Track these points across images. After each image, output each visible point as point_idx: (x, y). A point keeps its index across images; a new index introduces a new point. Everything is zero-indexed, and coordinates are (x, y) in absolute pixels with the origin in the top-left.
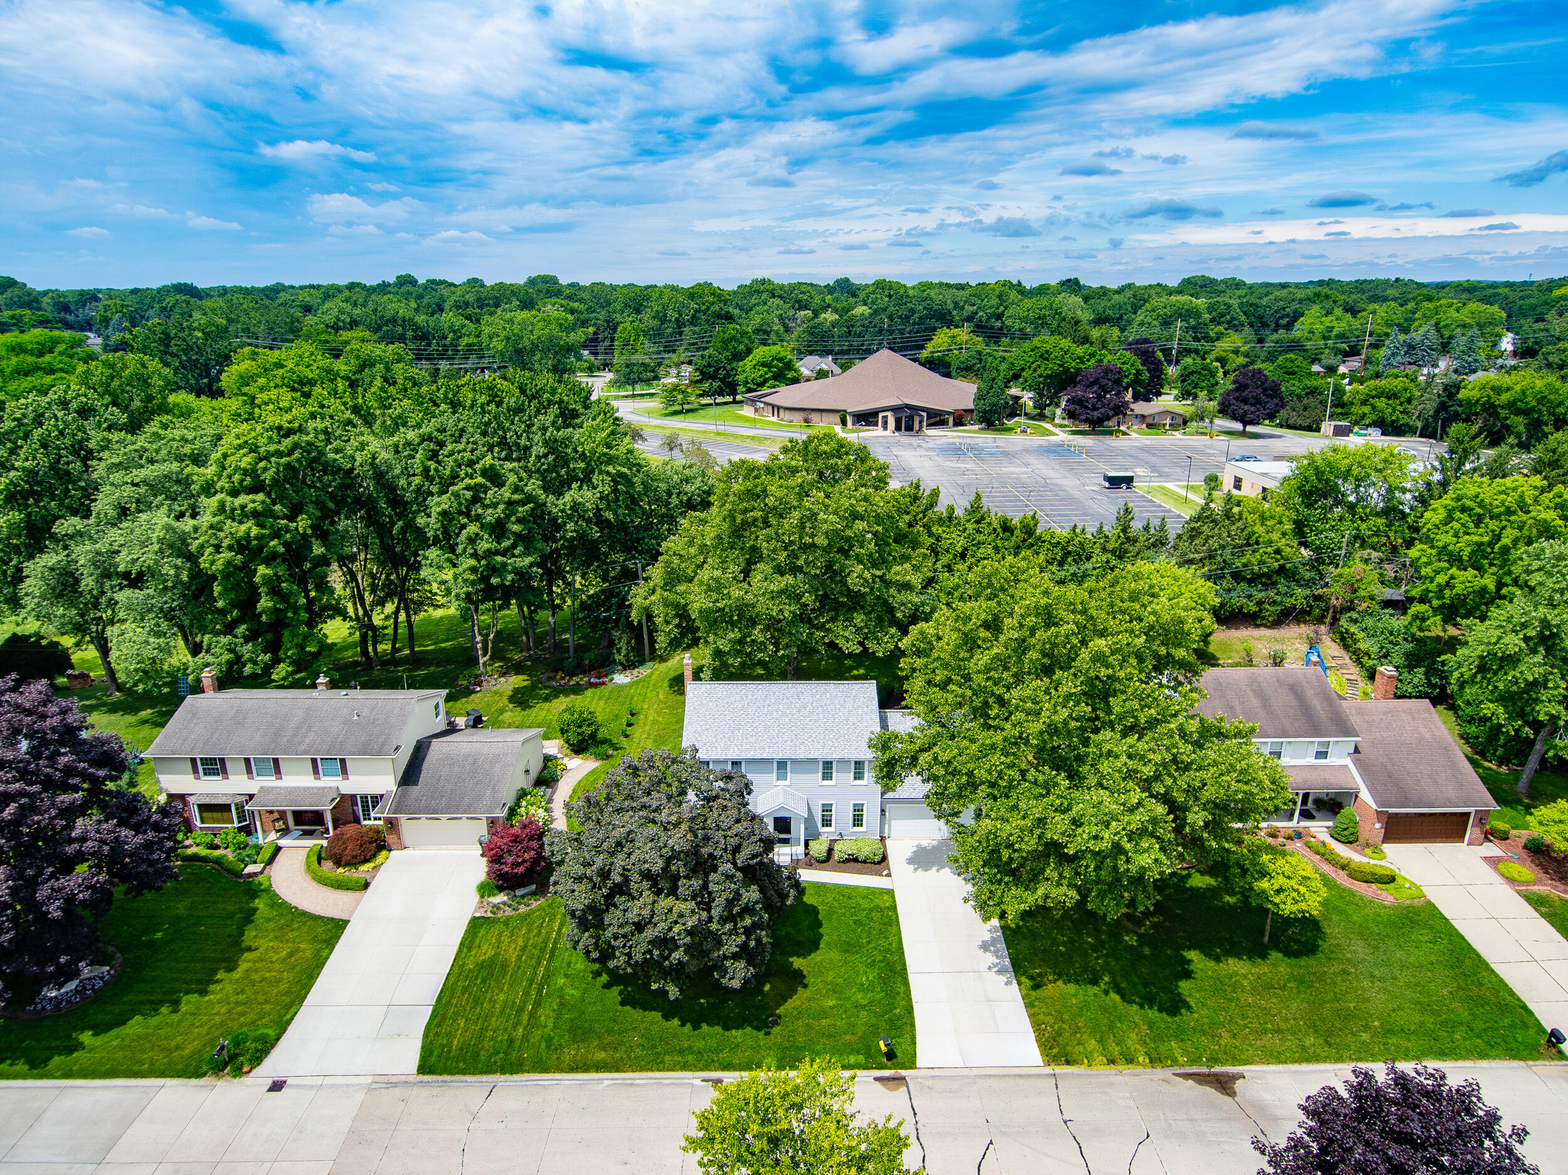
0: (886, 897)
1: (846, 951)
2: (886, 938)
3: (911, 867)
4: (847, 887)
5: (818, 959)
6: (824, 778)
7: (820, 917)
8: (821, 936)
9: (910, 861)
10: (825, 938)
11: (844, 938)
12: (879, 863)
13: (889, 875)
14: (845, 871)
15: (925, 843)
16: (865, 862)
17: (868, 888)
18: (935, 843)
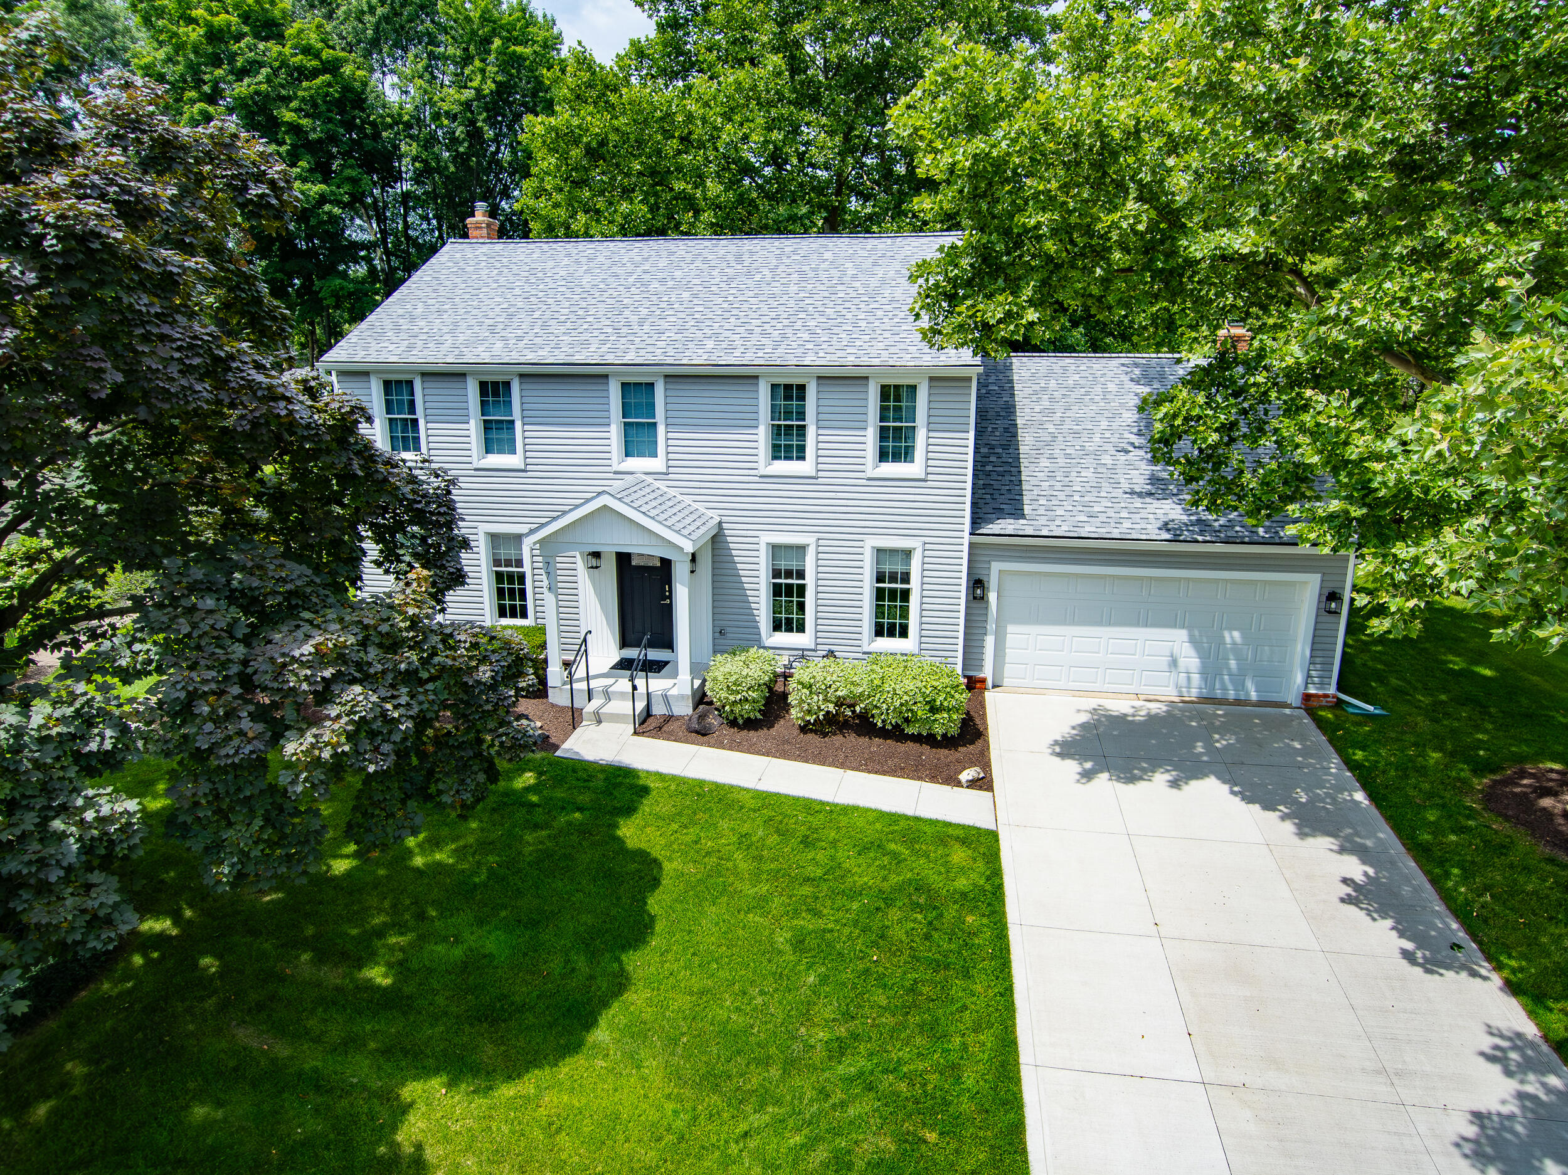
0: (959, 855)
1: (712, 1080)
2: (934, 1031)
3: (1072, 767)
4: (809, 806)
5: (553, 1101)
6: (779, 452)
7: (655, 904)
8: (620, 984)
9: (1066, 749)
10: (636, 998)
11: (724, 1010)
12: (949, 742)
13: (983, 783)
14: (820, 759)
15: (1120, 706)
16: (896, 733)
17: (893, 818)
18: (1156, 708)
